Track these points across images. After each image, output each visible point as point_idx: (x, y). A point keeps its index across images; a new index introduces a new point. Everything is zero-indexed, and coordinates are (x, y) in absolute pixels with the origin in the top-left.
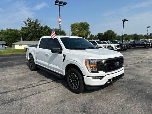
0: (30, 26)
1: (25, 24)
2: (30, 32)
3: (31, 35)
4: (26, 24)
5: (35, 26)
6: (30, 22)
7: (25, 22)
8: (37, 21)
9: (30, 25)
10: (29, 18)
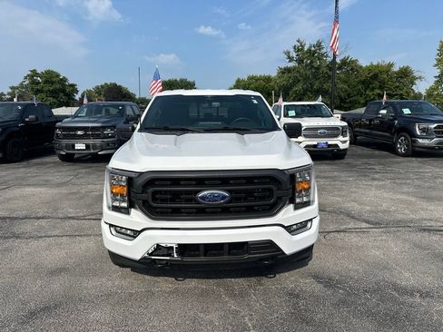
0: (299, 63)
1: (289, 57)
2: (296, 81)
3: (299, 87)
4: (291, 59)
5: (312, 62)
6: (301, 50)
7: (288, 53)
8: (319, 45)
9: (300, 61)
10: (298, 41)
